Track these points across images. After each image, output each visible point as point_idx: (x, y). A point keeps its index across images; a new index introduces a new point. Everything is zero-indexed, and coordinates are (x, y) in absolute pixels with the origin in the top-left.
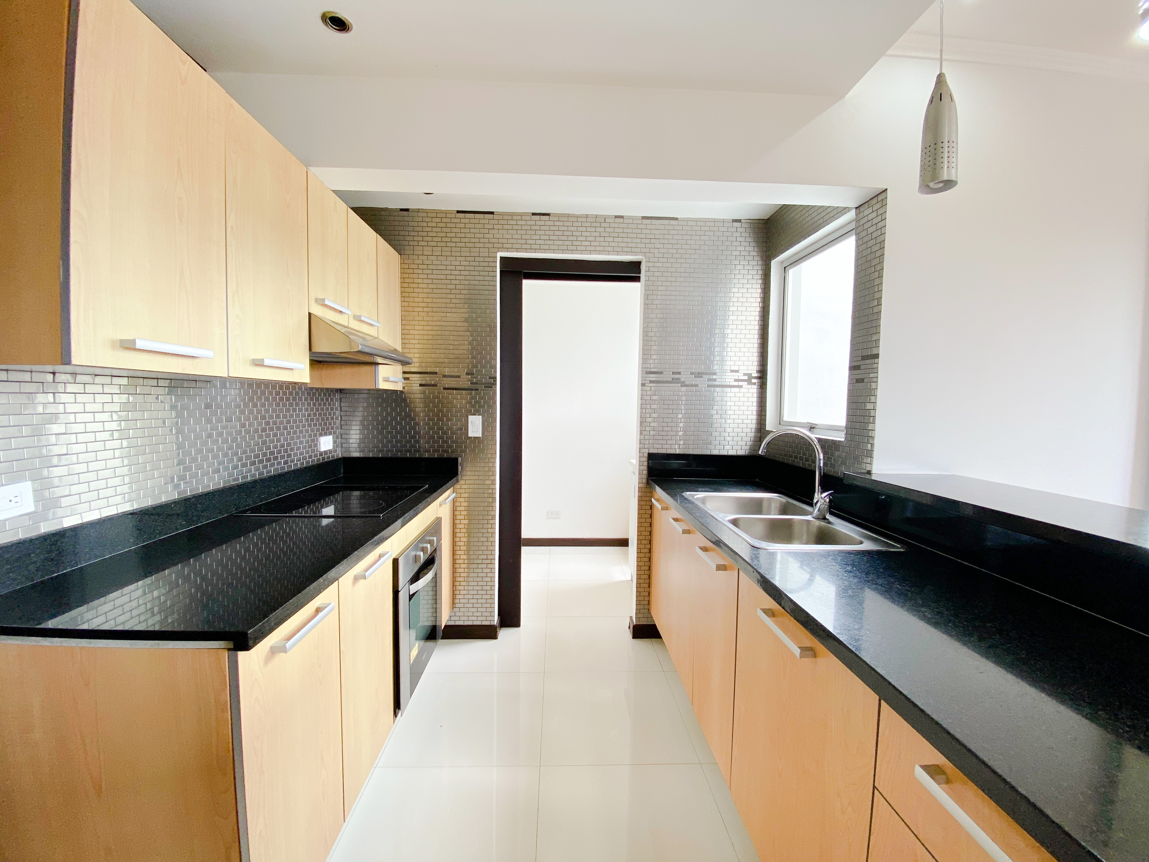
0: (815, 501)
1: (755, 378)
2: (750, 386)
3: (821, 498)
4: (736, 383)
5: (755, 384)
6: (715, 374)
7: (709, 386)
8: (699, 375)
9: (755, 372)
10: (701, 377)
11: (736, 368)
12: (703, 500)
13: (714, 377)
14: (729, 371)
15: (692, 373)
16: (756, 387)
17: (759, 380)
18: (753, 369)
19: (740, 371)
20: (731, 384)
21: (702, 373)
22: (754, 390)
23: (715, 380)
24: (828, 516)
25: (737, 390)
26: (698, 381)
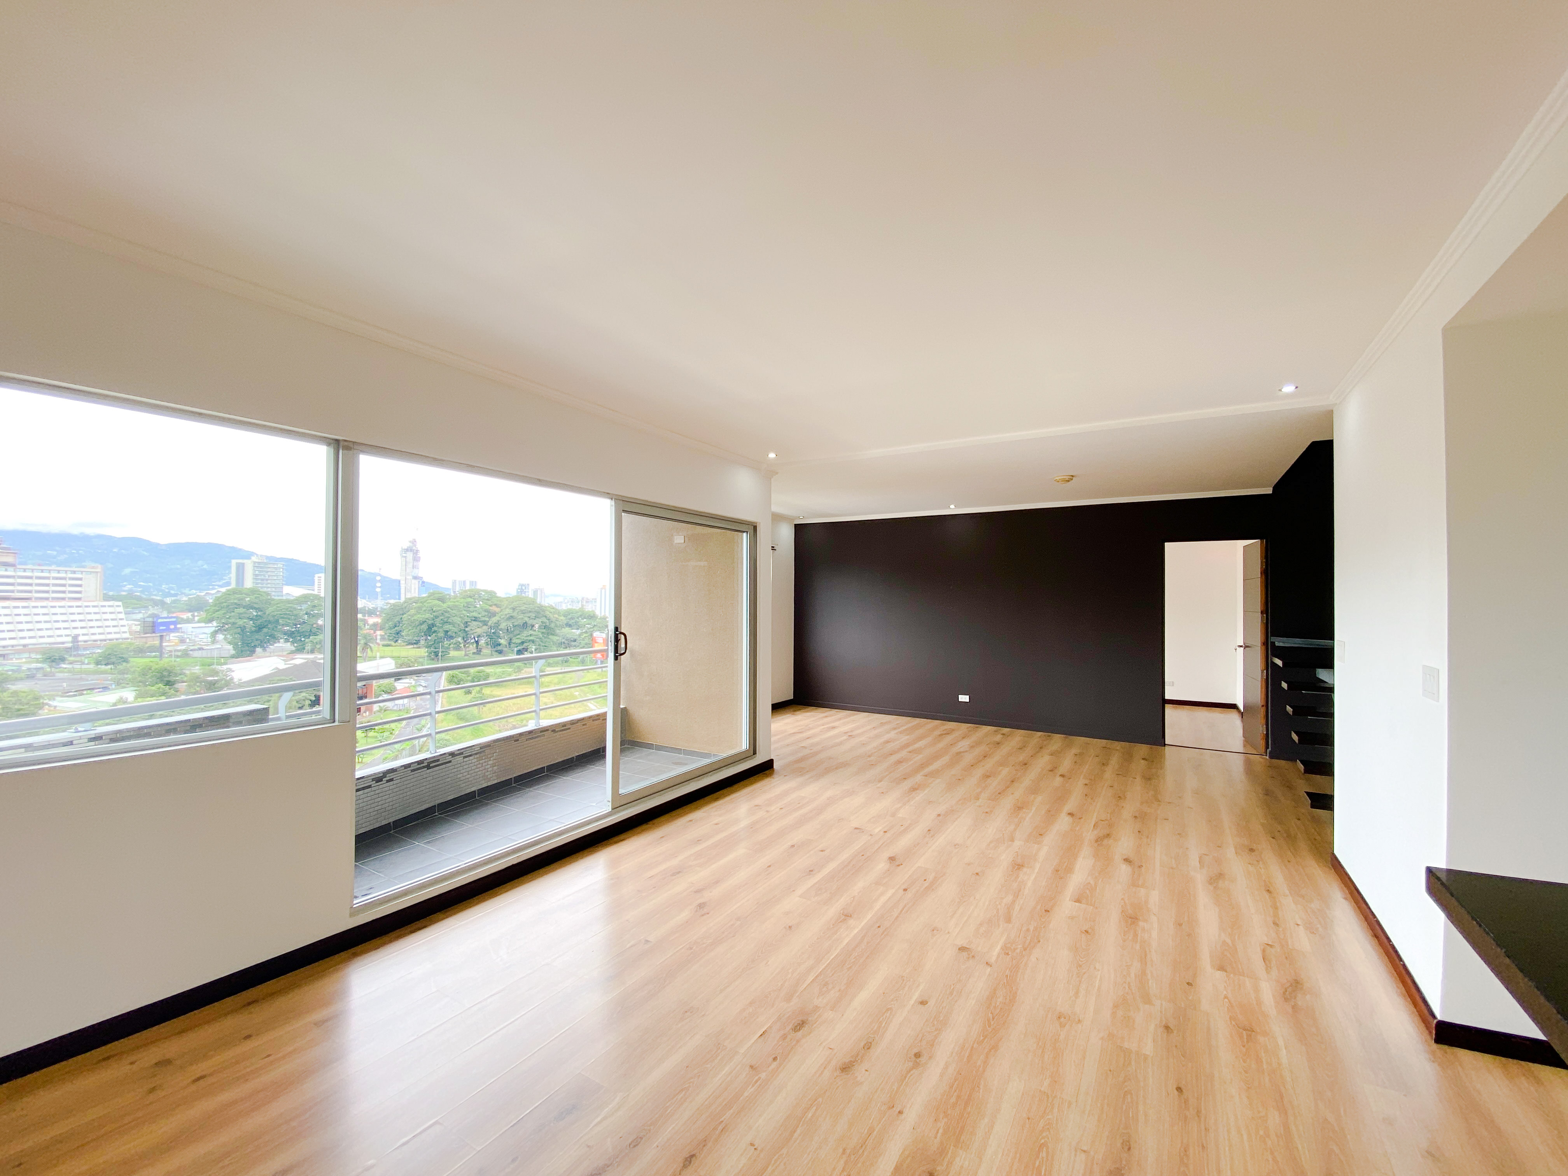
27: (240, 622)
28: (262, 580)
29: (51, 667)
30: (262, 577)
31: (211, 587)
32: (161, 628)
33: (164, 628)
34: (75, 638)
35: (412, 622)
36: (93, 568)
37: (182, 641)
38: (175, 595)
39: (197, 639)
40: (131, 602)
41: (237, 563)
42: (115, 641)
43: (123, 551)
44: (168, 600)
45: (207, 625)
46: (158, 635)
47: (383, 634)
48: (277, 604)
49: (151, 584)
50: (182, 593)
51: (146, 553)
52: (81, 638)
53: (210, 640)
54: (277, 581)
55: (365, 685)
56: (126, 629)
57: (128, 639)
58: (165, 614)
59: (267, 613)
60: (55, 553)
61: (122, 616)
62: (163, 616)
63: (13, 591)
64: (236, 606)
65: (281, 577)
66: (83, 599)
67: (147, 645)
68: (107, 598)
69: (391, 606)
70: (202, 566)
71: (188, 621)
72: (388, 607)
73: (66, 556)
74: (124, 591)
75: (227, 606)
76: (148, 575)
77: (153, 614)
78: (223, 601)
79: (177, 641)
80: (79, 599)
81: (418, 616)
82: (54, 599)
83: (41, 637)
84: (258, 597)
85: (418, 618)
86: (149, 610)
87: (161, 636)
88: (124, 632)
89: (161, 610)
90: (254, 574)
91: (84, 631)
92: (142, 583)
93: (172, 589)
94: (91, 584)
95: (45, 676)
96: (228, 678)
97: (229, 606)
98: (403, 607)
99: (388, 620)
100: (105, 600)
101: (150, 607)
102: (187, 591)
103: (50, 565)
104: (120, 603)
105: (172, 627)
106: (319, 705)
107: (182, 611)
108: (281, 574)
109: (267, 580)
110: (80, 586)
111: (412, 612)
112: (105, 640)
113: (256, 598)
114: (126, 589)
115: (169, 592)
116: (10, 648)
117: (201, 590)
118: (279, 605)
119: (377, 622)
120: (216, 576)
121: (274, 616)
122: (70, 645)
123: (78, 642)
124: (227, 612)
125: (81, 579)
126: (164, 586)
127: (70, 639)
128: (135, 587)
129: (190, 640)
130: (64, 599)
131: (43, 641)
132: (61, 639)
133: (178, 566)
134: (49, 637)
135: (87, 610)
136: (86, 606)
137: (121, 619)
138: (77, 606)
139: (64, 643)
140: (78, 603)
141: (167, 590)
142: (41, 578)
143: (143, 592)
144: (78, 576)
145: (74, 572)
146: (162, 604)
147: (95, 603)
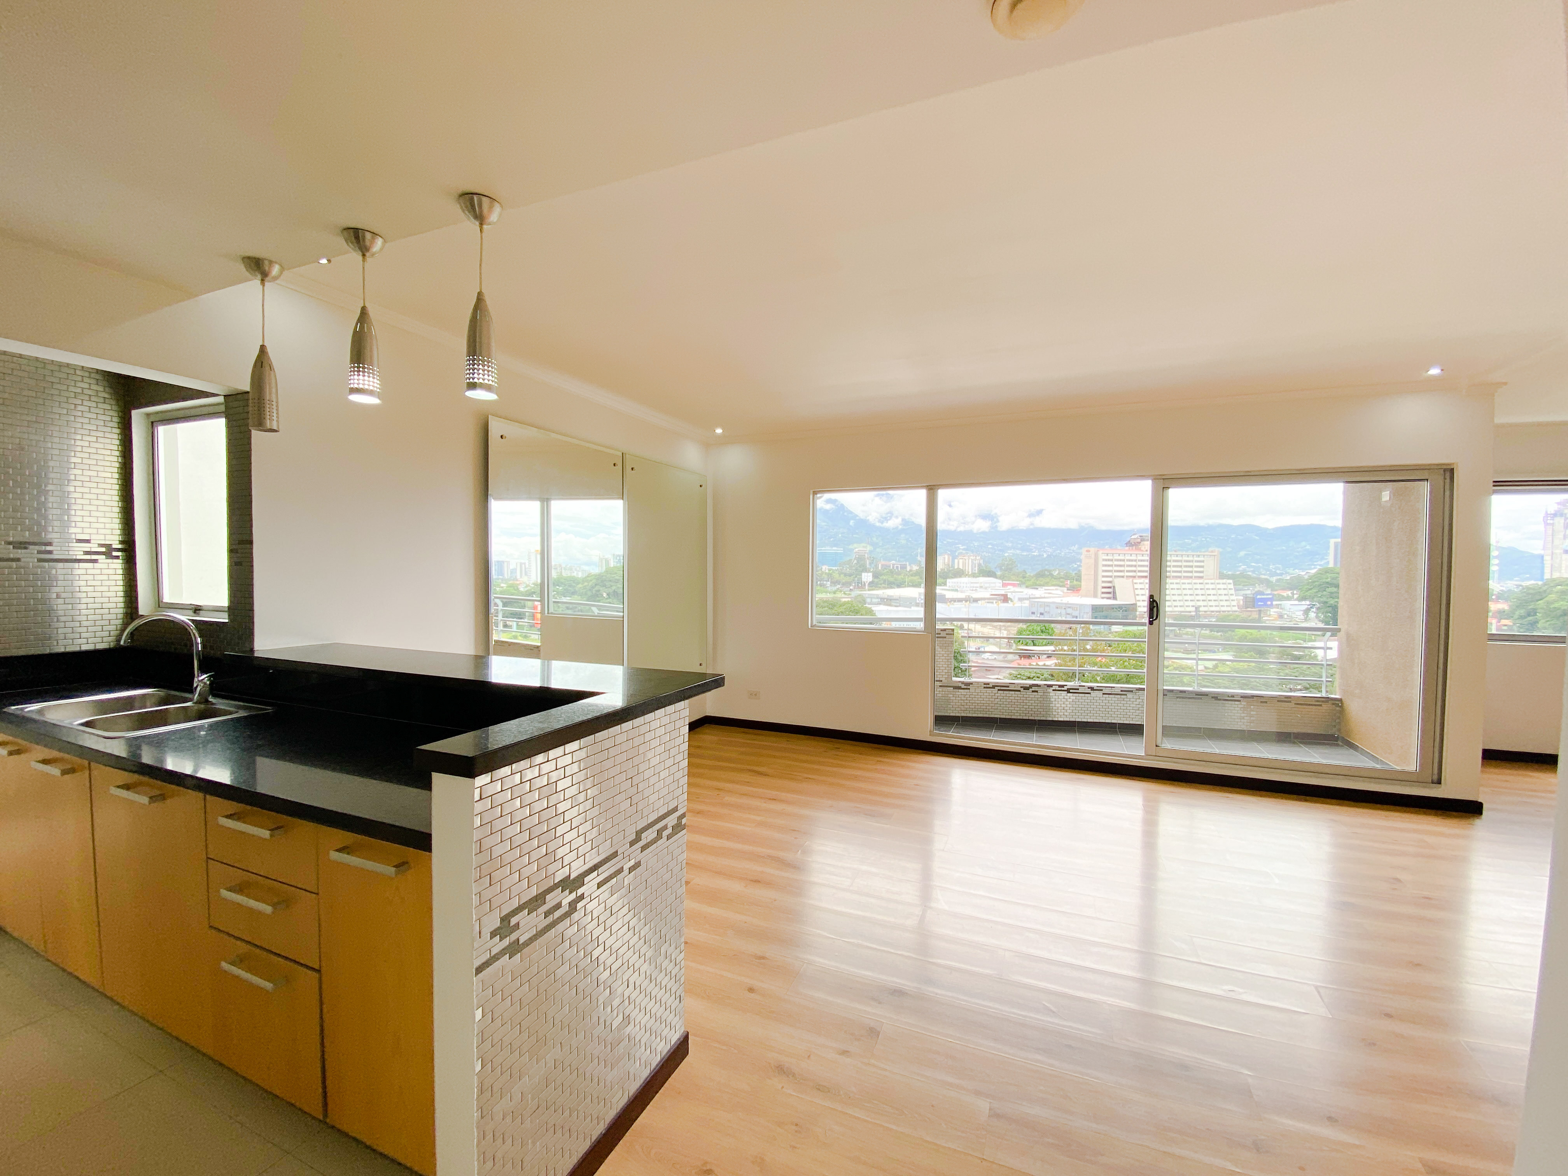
0: (195, 685)
1: (118, 550)
2: (110, 561)
3: (202, 680)
4: (88, 557)
5: (117, 557)
6: (50, 544)
7: (40, 560)
8: (22, 545)
9: (118, 542)
10: (26, 548)
11: (87, 537)
12: (40, 712)
13: (49, 548)
14: (75, 541)
15: (10, 543)
16: (120, 561)
17: (124, 554)
18: (115, 539)
19: (92, 541)
20: (78, 557)
21: (25, 543)
22: (117, 566)
23: (50, 552)
24: (211, 699)
25: (90, 565)
26: (20, 553)
27: (1331, 602)
29: (1179, 630)
31: (1313, 567)
32: (1259, 603)
33: (1263, 603)
34: (1197, 609)
35: (1551, 611)
36: (1212, 552)
37: (1281, 616)
38: (1281, 574)
39: (1294, 616)
40: (1240, 580)
41: (1335, 542)
42: (1226, 612)
43: (1239, 537)
44: (1274, 579)
45: (1300, 603)
46: (1257, 609)
47: (1511, 624)
49: (1260, 565)
50: (1287, 573)
51: (1257, 538)
52: (1202, 609)
53: (1302, 617)
56: (1234, 603)
57: (1236, 611)
58: (1269, 592)
60: (1190, 541)
61: (1233, 592)
62: (1267, 593)
64: (1328, 586)
66: (1204, 578)
67: (1251, 618)
68: (1222, 576)
69: (1523, 589)
70: (1306, 546)
71: (1288, 598)
72: (1519, 590)
73: (1197, 543)
74: (1239, 571)
75: (1319, 585)
76: (1259, 557)
77: (1259, 591)
78: (1316, 580)
79: (1276, 616)
80: (1201, 577)
81: (1562, 603)
82: (1185, 577)
83: (1175, 606)
85: (1562, 605)
86: (1254, 587)
87: (1260, 611)
88: (1234, 606)
89: (1266, 588)
91: (1205, 603)
92: (1253, 564)
93: (1279, 569)
94: (1211, 566)
95: (1175, 636)
96: (1312, 654)
97: (1321, 585)
98: (1541, 590)
99: (1517, 607)
100: (1220, 578)
101: (1257, 585)
102: (1291, 571)
104: (1231, 581)
105: (1269, 603)
107: (1284, 589)
110: (1202, 567)
111: (1552, 597)
112: (1220, 612)
114: (1241, 569)
115: (1275, 572)
117: (1303, 570)
119: (1503, 609)
120: (1317, 556)
122: (1193, 614)
123: (1200, 611)
124: (1319, 591)
125: (1203, 561)
126: (1271, 566)
127: (1194, 609)
128: (1246, 568)
129: (1288, 616)
130: (1191, 577)
131: (1176, 609)
132: (1188, 609)
133: (1284, 548)
134: (1181, 606)
135: (1207, 586)
136: (1206, 583)
137: (1231, 595)
138: (1200, 583)
139: (1190, 612)
140: (1201, 581)
141: (1273, 570)
142: (1187, 561)
143: (1253, 572)
144: (1201, 559)
145: (1199, 556)
146: (1268, 583)
147: (1213, 581)
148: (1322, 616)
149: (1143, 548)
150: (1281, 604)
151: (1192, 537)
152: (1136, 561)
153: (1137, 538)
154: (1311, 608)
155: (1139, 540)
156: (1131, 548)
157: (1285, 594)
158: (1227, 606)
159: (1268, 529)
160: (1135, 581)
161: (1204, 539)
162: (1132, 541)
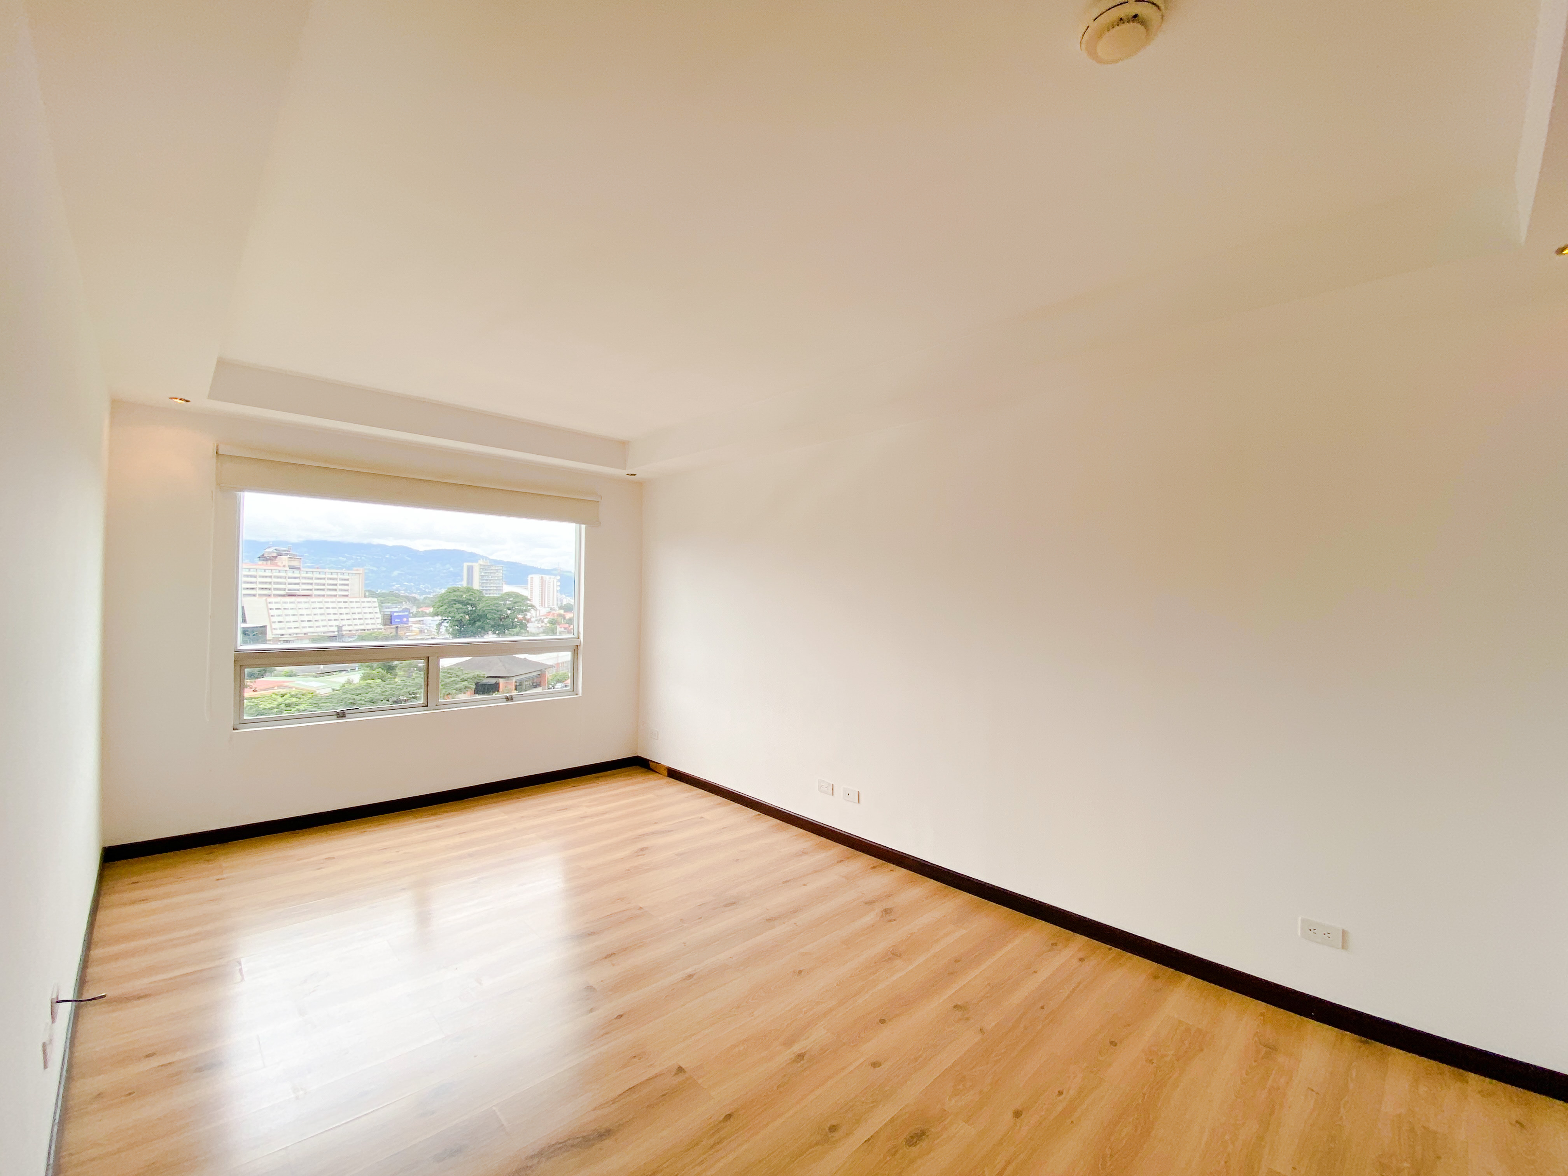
27: (458, 617)
28: (487, 580)
30: (486, 578)
32: (396, 620)
33: (399, 620)
34: (340, 628)
36: (357, 570)
39: (432, 630)
40: (384, 599)
41: (468, 566)
42: (372, 630)
43: (393, 557)
45: (434, 619)
46: (396, 626)
48: (486, 600)
49: (412, 584)
51: (409, 559)
52: (344, 628)
53: (437, 631)
54: (498, 581)
55: (539, 675)
59: (478, 608)
63: (298, 590)
64: (455, 602)
65: (501, 577)
66: (349, 596)
68: (366, 595)
74: (387, 590)
75: (449, 602)
76: (410, 577)
78: (445, 597)
80: (347, 596)
82: (329, 596)
83: (317, 627)
84: (472, 595)
86: (403, 605)
88: (378, 624)
89: (412, 605)
90: (480, 576)
91: (349, 622)
92: (406, 583)
94: (356, 584)
100: (365, 597)
101: (404, 603)
103: (341, 569)
104: (375, 600)
105: (405, 619)
106: (498, 691)
107: (428, 606)
108: (501, 575)
109: (490, 580)
110: (347, 585)
113: (470, 595)
114: (389, 588)
115: (425, 591)
116: (295, 635)
117: (441, 589)
118: (487, 602)
121: (484, 611)
122: (336, 633)
123: (342, 631)
124: (449, 607)
125: (348, 579)
126: (421, 586)
127: (336, 629)
128: (401, 587)
129: (428, 630)
130: (335, 596)
131: (318, 629)
132: (331, 629)
133: (432, 569)
134: (323, 626)
135: (352, 605)
136: (351, 602)
137: (376, 613)
138: (344, 602)
139: (334, 632)
140: (346, 599)
141: (423, 589)
142: (318, 579)
143: (405, 590)
144: (346, 577)
145: (343, 574)
146: (414, 601)
147: (357, 600)
148: (451, 630)
149: (279, 564)
150: (423, 620)
151: (347, 555)
152: (271, 577)
153: (273, 552)
154: (443, 622)
155: (275, 555)
156: (265, 562)
157: (428, 611)
158: (372, 624)
159: (418, 551)
160: (269, 600)
161: (359, 558)
162: (266, 555)
